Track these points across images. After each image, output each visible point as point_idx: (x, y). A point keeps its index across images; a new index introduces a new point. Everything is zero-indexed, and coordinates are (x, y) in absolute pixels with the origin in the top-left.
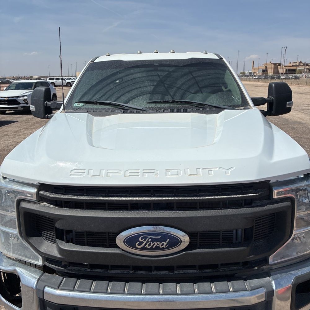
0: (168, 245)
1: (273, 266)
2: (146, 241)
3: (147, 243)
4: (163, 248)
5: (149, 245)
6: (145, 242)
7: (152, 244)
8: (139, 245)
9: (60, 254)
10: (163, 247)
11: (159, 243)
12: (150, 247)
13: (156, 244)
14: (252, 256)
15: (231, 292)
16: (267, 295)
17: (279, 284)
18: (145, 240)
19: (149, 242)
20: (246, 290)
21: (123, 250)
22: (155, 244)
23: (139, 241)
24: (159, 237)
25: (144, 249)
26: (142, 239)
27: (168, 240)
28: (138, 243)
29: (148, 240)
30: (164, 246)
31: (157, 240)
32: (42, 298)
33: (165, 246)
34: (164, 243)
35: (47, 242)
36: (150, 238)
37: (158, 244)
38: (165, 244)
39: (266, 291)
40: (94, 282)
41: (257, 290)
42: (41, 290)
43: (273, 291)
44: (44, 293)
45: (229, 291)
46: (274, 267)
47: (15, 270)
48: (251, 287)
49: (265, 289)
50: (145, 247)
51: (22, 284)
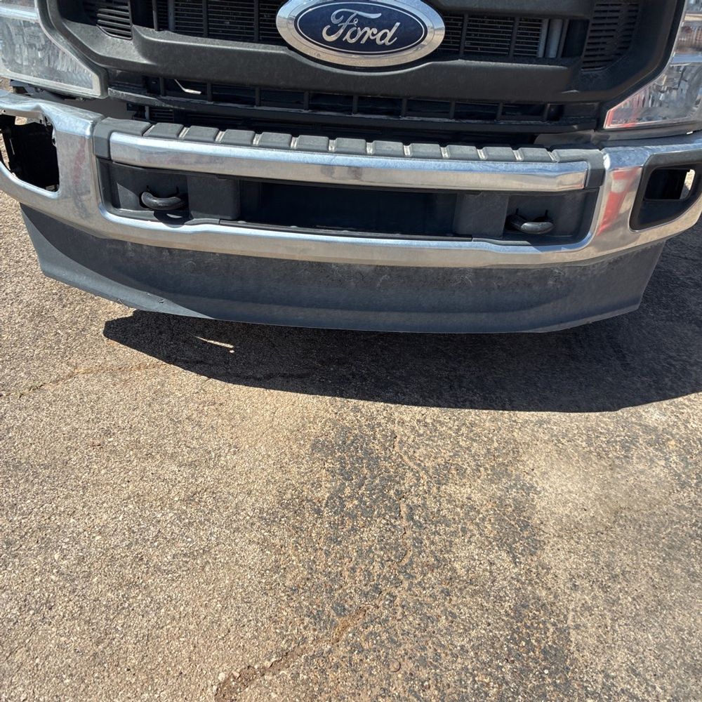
0: (396, 39)
1: (610, 134)
2: (347, 23)
3: (349, 27)
4: (384, 47)
5: (353, 36)
6: (345, 25)
7: (360, 33)
8: (329, 33)
9: (145, 55)
10: (384, 44)
11: (375, 31)
12: (354, 40)
13: (369, 31)
14: (575, 91)
15: (519, 161)
16: (592, 174)
17: (619, 159)
18: (344, 21)
19: (353, 26)
20: (550, 161)
21: (291, 48)
22: (366, 32)
23: (330, 23)
24: (379, 15)
25: (340, 45)
26: (338, 16)
27: (398, 24)
28: (329, 26)
29: (352, 21)
30: (386, 41)
31: (371, 23)
32: (106, 156)
33: (389, 41)
34: (387, 31)
35: (110, 37)
36: (358, 16)
37: (373, 35)
38: (390, 34)
39: (589, 168)
40: (221, 132)
41: (571, 163)
42: (102, 139)
43: (604, 171)
44: (111, 144)
45: (514, 160)
46: (613, 136)
47: (38, 108)
48: (561, 157)
49: (589, 165)
50: (344, 40)
51: (58, 133)
